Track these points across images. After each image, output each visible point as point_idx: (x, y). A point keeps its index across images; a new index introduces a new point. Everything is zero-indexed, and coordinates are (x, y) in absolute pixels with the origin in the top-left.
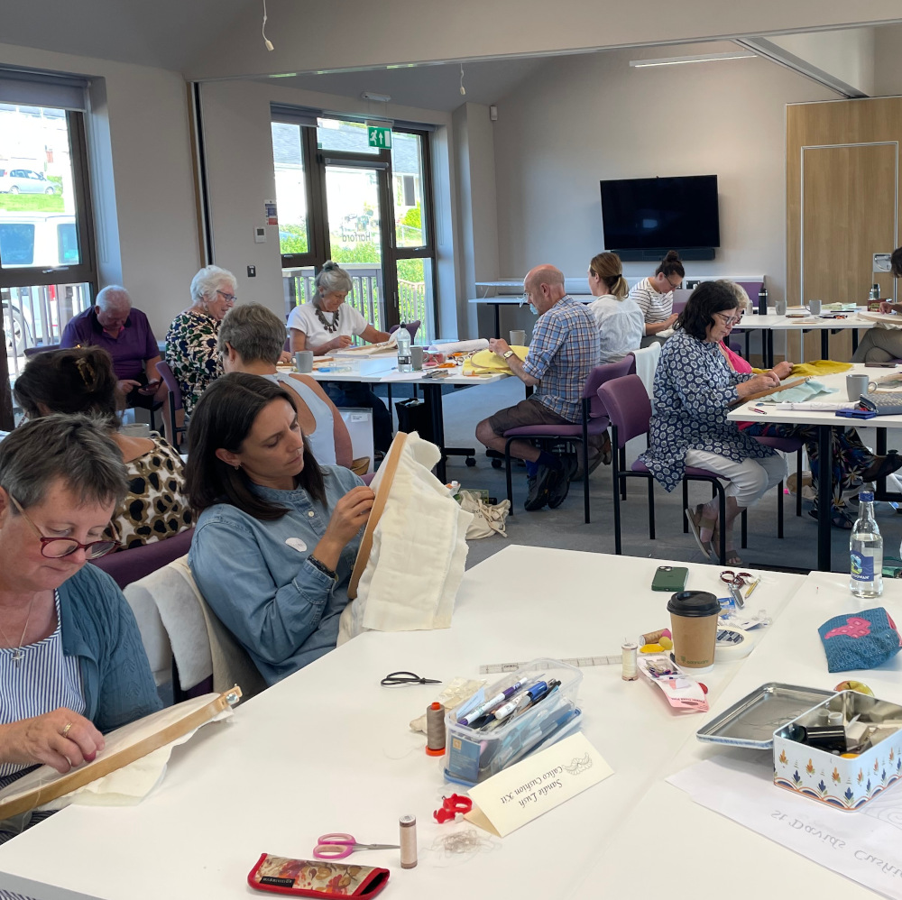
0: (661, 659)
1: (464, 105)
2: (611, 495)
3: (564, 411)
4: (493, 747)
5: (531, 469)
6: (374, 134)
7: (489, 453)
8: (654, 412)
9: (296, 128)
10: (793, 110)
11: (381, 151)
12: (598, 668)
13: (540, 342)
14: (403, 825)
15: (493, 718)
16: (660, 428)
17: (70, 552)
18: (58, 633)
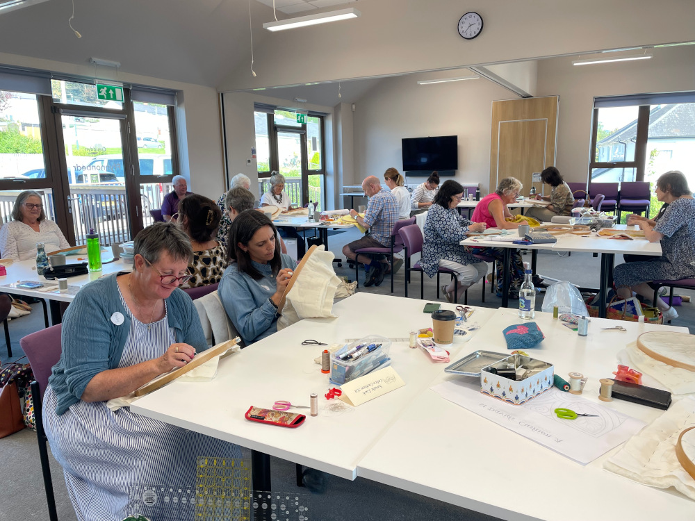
0: (427, 340)
1: (340, 104)
2: (404, 281)
3: (383, 241)
4: (351, 369)
5: (367, 268)
6: (299, 117)
7: (348, 261)
8: (425, 241)
9: (265, 114)
10: (496, 104)
11: (303, 125)
12: (398, 343)
13: (371, 208)
14: (312, 397)
15: (351, 357)
16: (428, 249)
17: (173, 281)
18: (166, 317)
